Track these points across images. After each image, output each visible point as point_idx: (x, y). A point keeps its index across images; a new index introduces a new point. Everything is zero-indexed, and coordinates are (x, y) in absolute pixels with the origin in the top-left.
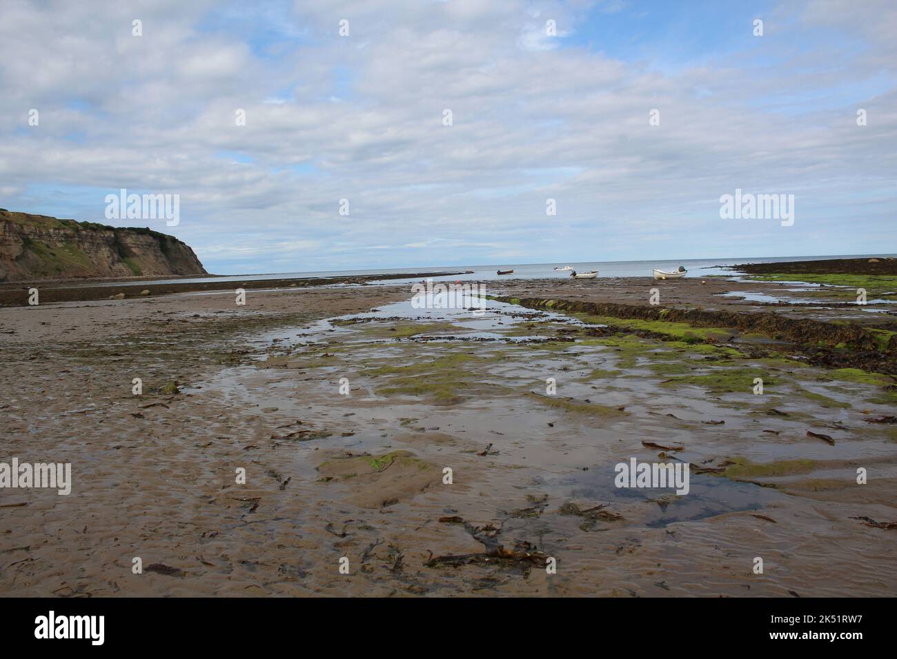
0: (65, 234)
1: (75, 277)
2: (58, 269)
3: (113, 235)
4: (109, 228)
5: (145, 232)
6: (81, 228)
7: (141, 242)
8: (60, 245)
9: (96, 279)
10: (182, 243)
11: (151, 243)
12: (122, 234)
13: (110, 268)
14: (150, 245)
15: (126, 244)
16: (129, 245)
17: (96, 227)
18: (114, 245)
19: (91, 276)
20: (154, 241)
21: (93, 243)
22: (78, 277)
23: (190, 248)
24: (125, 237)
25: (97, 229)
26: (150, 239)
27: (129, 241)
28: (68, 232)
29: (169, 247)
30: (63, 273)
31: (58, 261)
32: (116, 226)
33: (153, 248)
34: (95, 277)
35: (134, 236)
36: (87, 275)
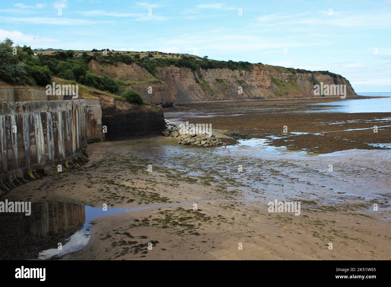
0: (289, 75)
1: (294, 97)
2: (286, 93)
3: (311, 76)
4: (309, 72)
5: (326, 73)
6: (296, 72)
7: (324, 78)
8: (287, 81)
9: (304, 98)
10: (344, 78)
11: (330, 79)
12: (315, 75)
13: (310, 92)
14: (329, 80)
15: (317, 80)
16: (319, 80)
17: (303, 71)
18: (311, 80)
19: (302, 97)
20: (331, 78)
21: (302, 80)
22: (296, 97)
23: (348, 81)
24: (316, 76)
25: (304, 72)
26: (329, 77)
27: (318, 78)
28: (290, 74)
29: (338, 81)
30: (289, 95)
31: (286, 89)
32: (312, 71)
33: (330, 82)
34: (303, 97)
35: (321, 76)
36: (300, 96)
